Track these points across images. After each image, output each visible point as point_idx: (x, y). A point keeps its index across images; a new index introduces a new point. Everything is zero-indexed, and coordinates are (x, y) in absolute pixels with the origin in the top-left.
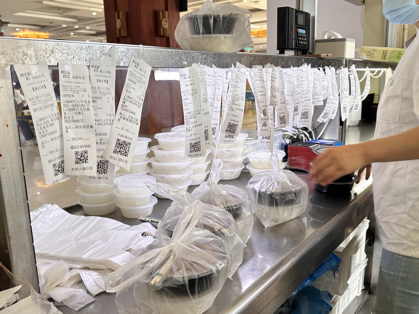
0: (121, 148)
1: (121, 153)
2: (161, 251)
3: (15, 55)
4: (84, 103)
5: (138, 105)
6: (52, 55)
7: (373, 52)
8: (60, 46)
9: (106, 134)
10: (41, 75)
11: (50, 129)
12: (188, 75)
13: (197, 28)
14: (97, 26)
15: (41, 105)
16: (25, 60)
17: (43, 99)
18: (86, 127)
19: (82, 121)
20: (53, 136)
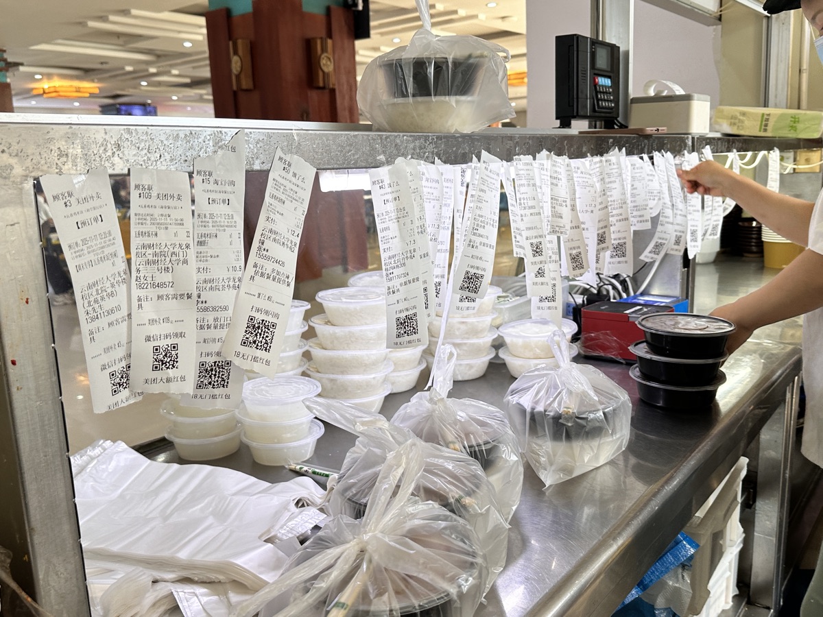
0: (256, 335)
1: (257, 345)
2: (342, 553)
3: (43, 157)
4: (176, 250)
5: (290, 245)
6: (117, 153)
7: (741, 118)
8: (134, 134)
9: (226, 308)
10: (95, 195)
11: (108, 304)
12: (387, 181)
13: (401, 84)
14: (194, 68)
15: (92, 257)
16: (62, 166)
17: (96, 245)
18: (179, 298)
19: (171, 284)
20: (112, 318)
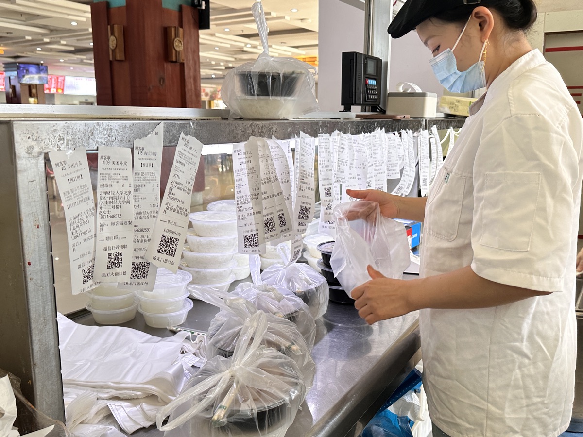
0: (166, 246)
1: (167, 252)
4: (124, 195)
5: (187, 191)
6: (91, 137)
7: (457, 104)
9: (149, 230)
10: (78, 163)
11: (84, 228)
12: (243, 151)
15: (76, 200)
17: (78, 192)
18: (124, 224)
19: (119, 216)
20: (86, 236)
